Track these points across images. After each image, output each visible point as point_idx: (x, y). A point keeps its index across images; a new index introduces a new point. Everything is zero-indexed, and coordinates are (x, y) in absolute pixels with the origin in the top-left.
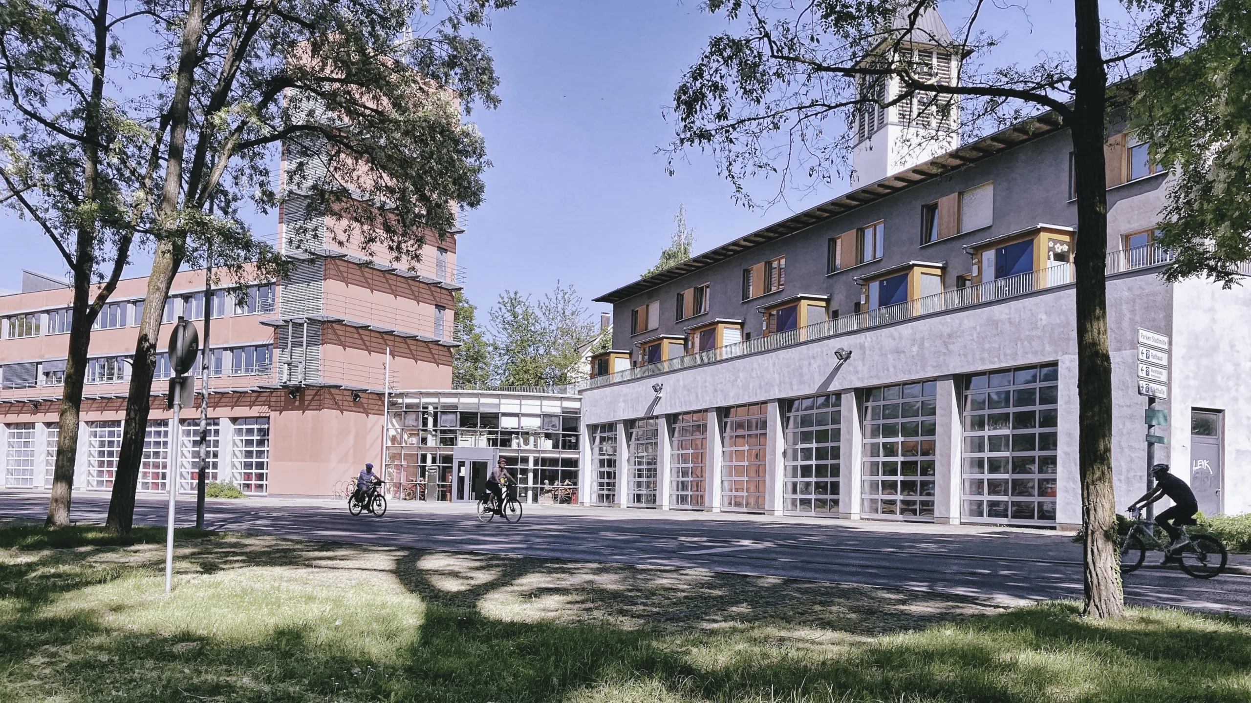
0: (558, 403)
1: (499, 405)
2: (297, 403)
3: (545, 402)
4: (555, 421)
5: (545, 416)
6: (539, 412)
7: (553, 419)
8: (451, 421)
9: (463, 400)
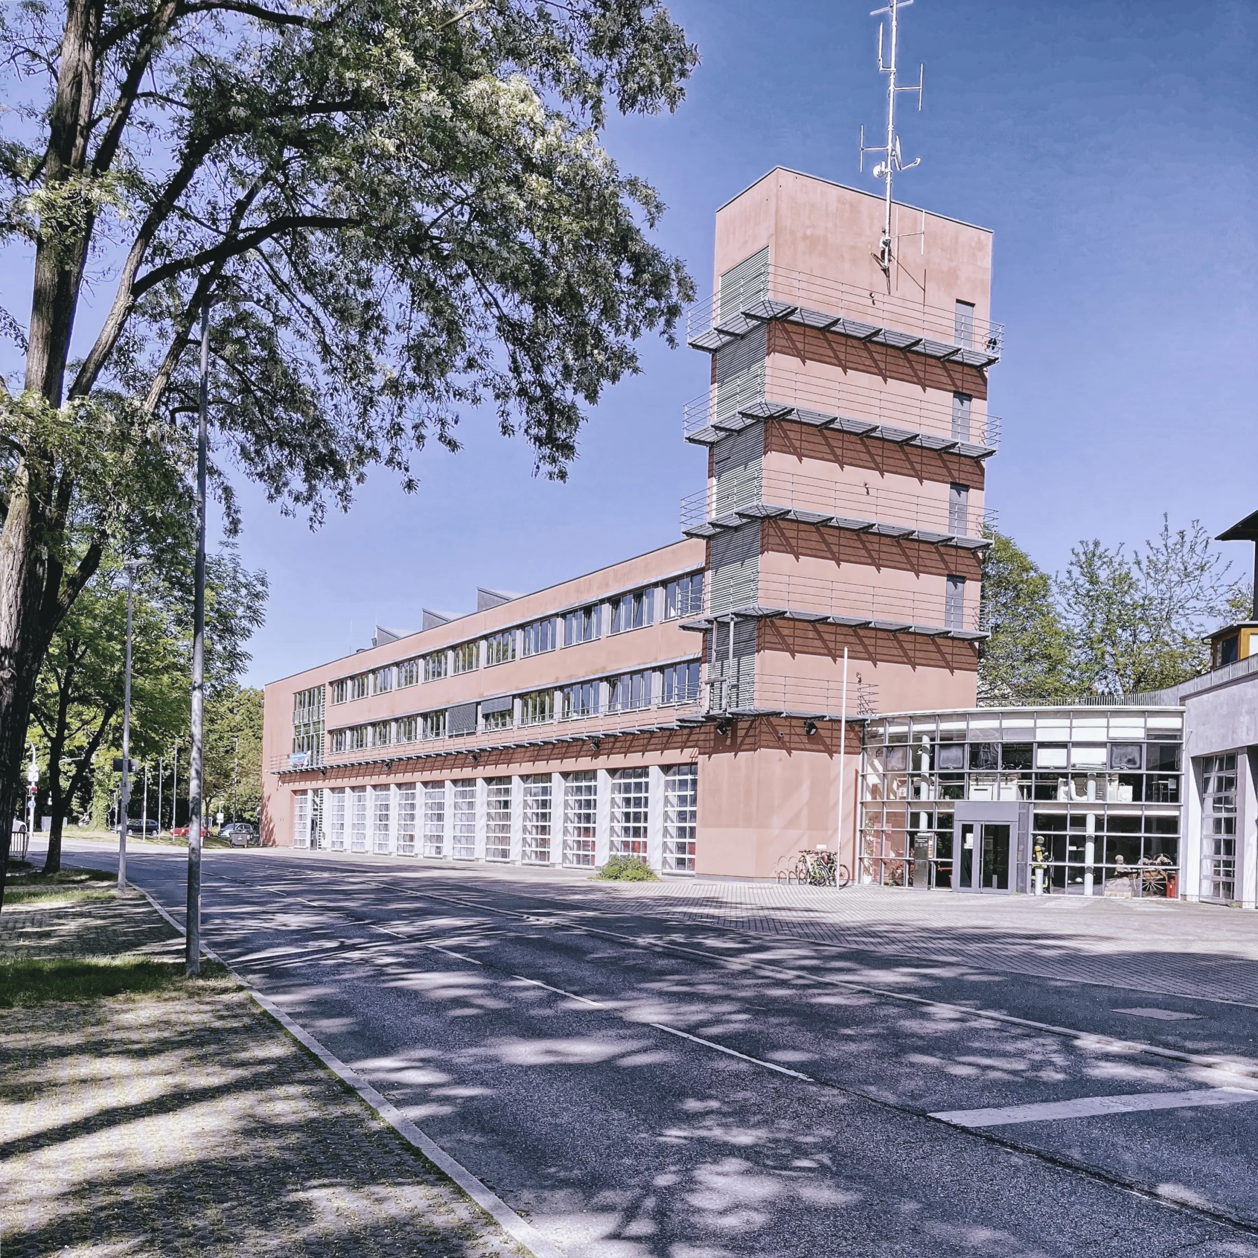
0: (1139, 721)
1: (1034, 729)
2: (728, 742)
3: (1114, 721)
4: (1134, 752)
5: (1114, 745)
6: (1105, 739)
7: (1130, 749)
8: (955, 761)
9: (975, 724)
